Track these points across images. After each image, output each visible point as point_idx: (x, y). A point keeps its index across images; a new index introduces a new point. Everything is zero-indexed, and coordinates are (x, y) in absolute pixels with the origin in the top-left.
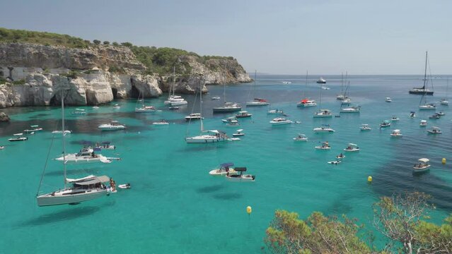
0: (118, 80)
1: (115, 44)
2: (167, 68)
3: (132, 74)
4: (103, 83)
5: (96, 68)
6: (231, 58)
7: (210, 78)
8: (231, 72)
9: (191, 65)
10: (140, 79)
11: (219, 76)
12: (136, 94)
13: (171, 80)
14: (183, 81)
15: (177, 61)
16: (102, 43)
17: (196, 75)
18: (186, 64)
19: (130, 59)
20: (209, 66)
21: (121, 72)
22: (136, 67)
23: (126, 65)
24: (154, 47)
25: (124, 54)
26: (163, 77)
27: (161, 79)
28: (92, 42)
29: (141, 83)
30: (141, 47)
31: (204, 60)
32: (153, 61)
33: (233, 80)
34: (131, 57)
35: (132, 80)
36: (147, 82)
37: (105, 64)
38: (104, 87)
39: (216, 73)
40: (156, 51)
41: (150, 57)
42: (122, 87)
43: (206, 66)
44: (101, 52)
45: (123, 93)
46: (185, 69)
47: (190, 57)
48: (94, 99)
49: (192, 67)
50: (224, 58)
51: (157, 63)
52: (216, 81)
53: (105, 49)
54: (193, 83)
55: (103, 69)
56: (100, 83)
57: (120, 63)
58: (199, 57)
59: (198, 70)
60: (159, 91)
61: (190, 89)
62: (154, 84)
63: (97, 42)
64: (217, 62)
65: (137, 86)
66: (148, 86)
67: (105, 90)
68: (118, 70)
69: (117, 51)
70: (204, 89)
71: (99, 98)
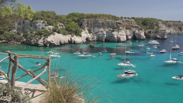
0: (128, 32)
1: (129, 18)
2: (148, 27)
3: (134, 30)
4: (123, 34)
5: (121, 28)
6: (180, 22)
7: (168, 31)
8: (178, 28)
9: (159, 25)
10: (137, 32)
11: (172, 30)
12: (135, 38)
13: (150, 32)
14: (155, 33)
15: (153, 24)
16: (124, 18)
17: (162, 30)
18: (157, 25)
19: (134, 24)
20: (167, 25)
21: (130, 29)
22: (136, 27)
23: (132, 26)
24: (142, 18)
25: (132, 22)
26: (146, 31)
27: (145, 31)
28: (120, 17)
29: (137, 34)
30: (137, 18)
31: (165, 23)
32: (142, 24)
33: (180, 32)
34: (134, 23)
35: (134, 32)
36: (140, 33)
37: (124, 26)
38: (123, 35)
39: (171, 29)
40: (143, 20)
41: (140, 22)
42: (130, 35)
43: (166, 26)
44: (123, 21)
45: (130, 37)
46: (157, 28)
47: (159, 22)
48: (120, 40)
49: (160, 27)
50: (176, 21)
51: (144, 25)
52: (171, 32)
53: (125, 20)
54: (160, 34)
55: (124, 28)
56: (122, 34)
57: (130, 25)
58: (163, 21)
59: (162, 28)
60: (145, 37)
61: (158, 36)
62: (143, 34)
63: (122, 18)
64: (172, 23)
65: (135, 35)
66: (140, 35)
67: (124, 37)
68: (129, 28)
69: (129, 21)
70: (166, 37)
71: (122, 39)
